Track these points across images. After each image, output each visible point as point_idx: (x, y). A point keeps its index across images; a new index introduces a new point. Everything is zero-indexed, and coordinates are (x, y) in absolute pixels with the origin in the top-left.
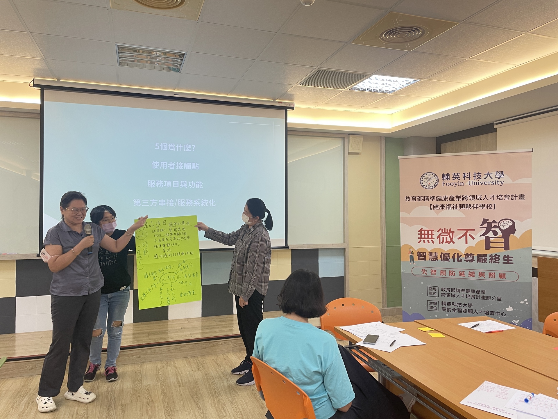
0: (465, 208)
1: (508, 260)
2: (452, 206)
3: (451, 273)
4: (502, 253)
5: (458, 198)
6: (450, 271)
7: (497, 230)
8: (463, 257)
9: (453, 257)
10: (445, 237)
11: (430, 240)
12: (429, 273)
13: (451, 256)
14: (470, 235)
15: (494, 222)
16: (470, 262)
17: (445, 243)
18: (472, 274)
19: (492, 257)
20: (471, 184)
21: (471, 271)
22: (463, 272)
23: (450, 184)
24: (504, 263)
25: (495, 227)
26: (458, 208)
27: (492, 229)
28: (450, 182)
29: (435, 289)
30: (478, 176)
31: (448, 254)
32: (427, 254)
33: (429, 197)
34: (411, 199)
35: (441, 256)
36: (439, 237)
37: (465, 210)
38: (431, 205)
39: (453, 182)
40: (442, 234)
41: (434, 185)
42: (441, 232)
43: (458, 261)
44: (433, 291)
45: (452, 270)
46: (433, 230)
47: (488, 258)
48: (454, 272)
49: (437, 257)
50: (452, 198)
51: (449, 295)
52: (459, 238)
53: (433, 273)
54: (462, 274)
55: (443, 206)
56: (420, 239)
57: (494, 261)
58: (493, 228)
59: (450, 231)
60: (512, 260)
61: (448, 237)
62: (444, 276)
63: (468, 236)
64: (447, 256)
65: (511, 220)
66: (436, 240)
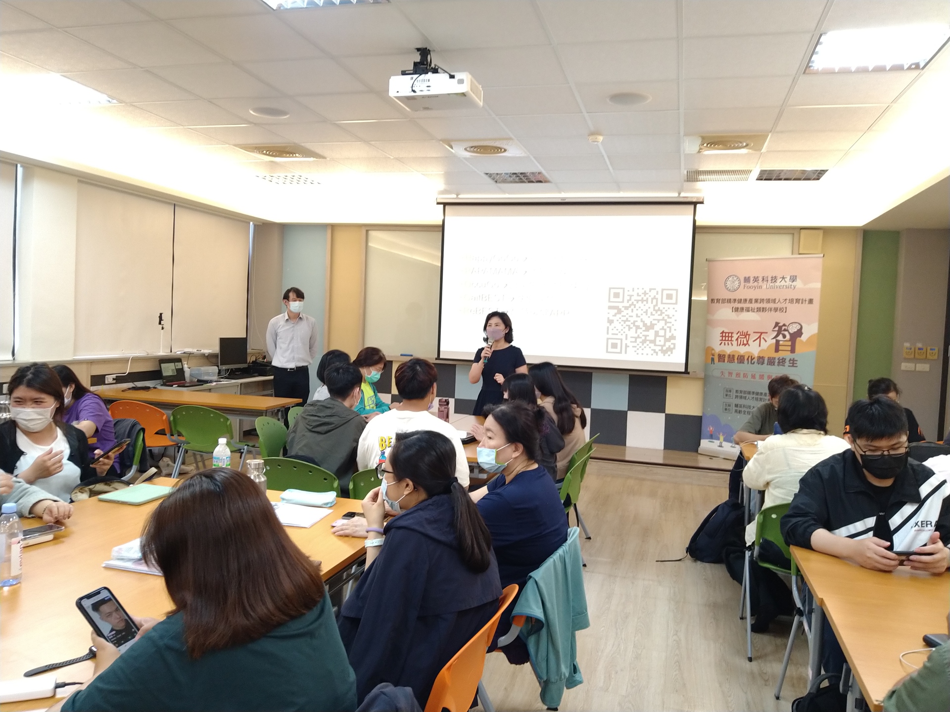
0: (761, 311)
1: (793, 363)
2: (750, 309)
4: (788, 355)
5: (756, 301)
6: (744, 374)
7: (786, 333)
8: (755, 360)
9: (748, 359)
10: (742, 339)
11: (730, 342)
12: (727, 375)
13: (746, 358)
14: (763, 338)
15: (784, 325)
16: (761, 365)
17: (743, 345)
18: (762, 377)
19: (779, 361)
20: (768, 287)
21: (762, 374)
22: (755, 374)
23: (750, 287)
24: (789, 366)
25: (785, 330)
26: (756, 310)
27: (782, 332)
28: (749, 285)
29: (730, 391)
30: (774, 279)
31: (744, 357)
32: (726, 356)
33: (732, 300)
34: (716, 302)
35: (738, 359)
36: (737, 339)
37: (761, 313)
38: (733, 307)
39: (753, 285)
40: (741, 337)
41: (737, 288)
42: (739, 334)
43: (751, 363)
44: (729, 393)
45: (746, 372)
46: (732, 333)
47: (777, 361)
48: (747, 375)
49: (734, 360)
50: (751, 301)
51: (741, 397)
52: (754, 341)
53: (730, 376)
54: (753, 377)
55: (742, 309)
56: (721, 342)
57: (781, 364)
59: (747, 334)
60: (796, 364)
61: (745, 339)
62: (739, 378)
63: (762, 339)
64: (742, 358)
65: (799, 324)
66: (735, 343)
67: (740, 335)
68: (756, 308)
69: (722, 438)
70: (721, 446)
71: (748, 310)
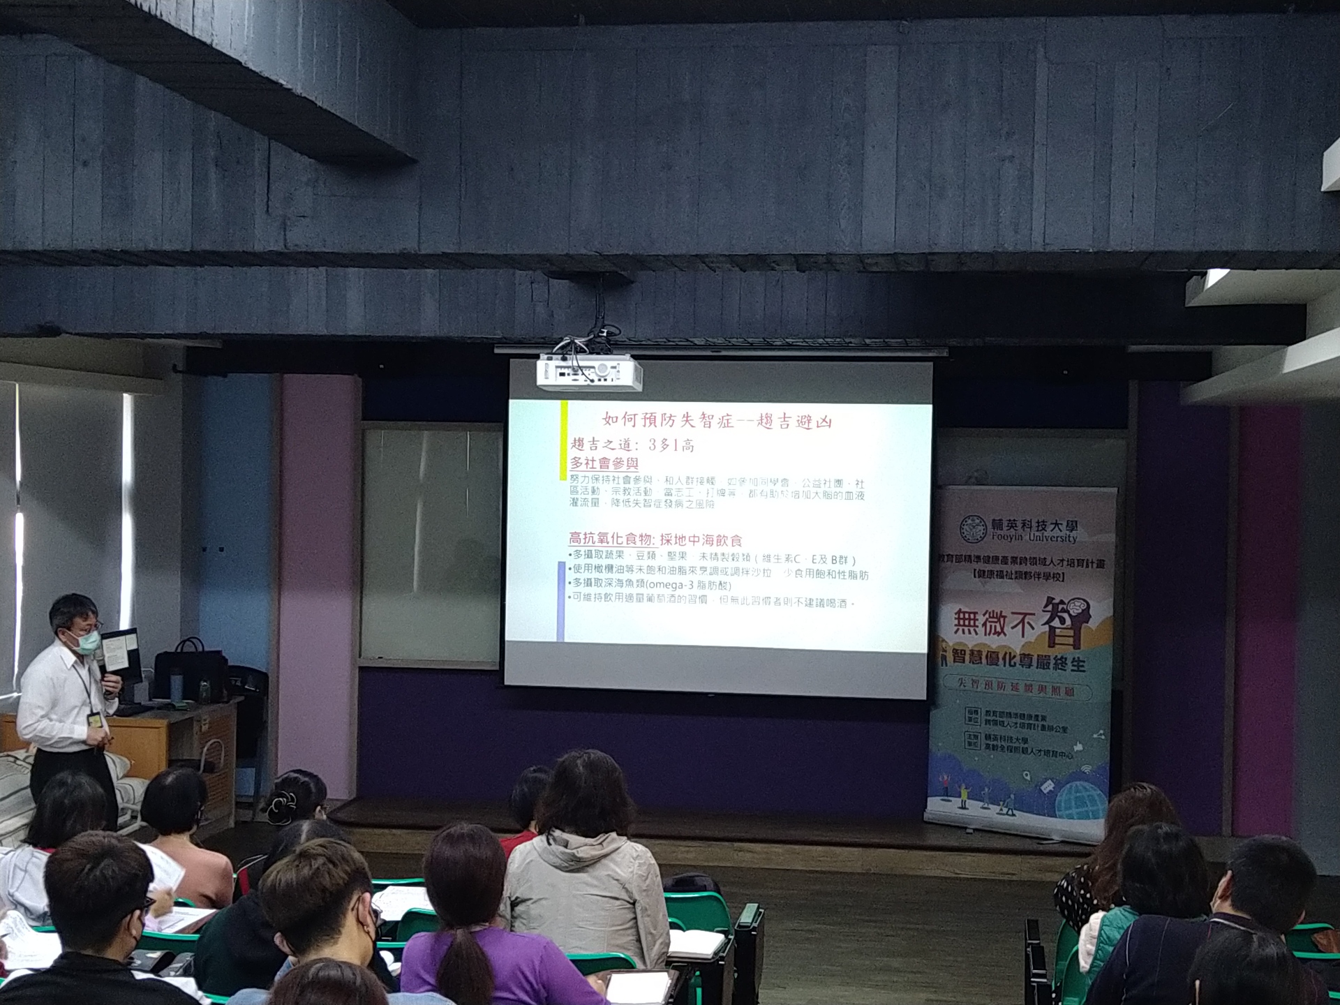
0: (1023, 578)
1: (1078, 666)
2: (1005, 573)
3: (1001, 686)
4: (1070, 653)
5: (1014, 560)
6: (999, 683)
7: (1065, 615)
8: (1017, 659)
9: (1004, 659)
10: (993, 624)
11: (972, 629)
12: (969, 684)
13: (1001, 656)
14: (1029, 623)
15: (1062, 602)
16: (1026, 668)
17: (994, 634)
18: (1029, 688)
19: (1056, 661)
20: (1032, 538)
21: (1028, 683)
22: (1017, 684)
23: (1003, 537)
24: (1072, 670)
25: (1064, 611)
26: (1013, 576)
27: (1059, 614)
28: (1002, 533)
29: (976, 712)
30: (1042, 525)
31: (997, 653)
32: (968, 653)
33: (973, 557)
34: (946, 559)
35: (987, 657)
36: (985, 624)
37: (1023, 581)
38: (975, 570)
39: (1008, 533)
40: (989, 620)
41: (981, 537)
42: (987, 616)
43: (1010, 665)
44: (974, 716)
45: (1001, 680)
46: (977, 613)
48: (1003, 685)
49: (981, 658)
50: (1005, 560)
51: (995, 723)
52: (1013, 628)
53: (975, 686)
54: (1015, 687)
55: (991, 572)
56: (956, 628)
57: (1060, 667)
58: (1061, 612)
59: (1001, 616)
60: (1083, 666)
61: (998, 625)
62: (990, 691)
63: (1026, 625)
64: (995, 656)
65: (1084, 600)
66: (981, 630)
67: (990, 617)
68: (1013, 572)
69: (964, 793)
70: (963, 808)
71: (1001, 575)
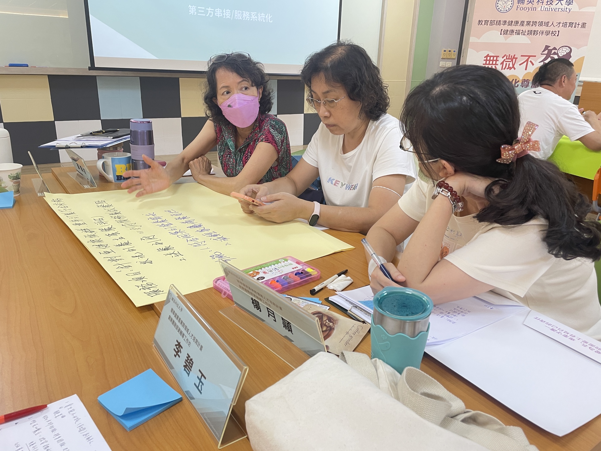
0: (533, 34)
2: (521, 32)
5: (528, 23)
8: (520, 83)
10: (508, 63)
14: (531, 61)
15: (555, 49)
16: (525, 87)
17: (507, 69)
20: (542, 10)
23: (523, 9)
25: (555, 53)
26: (526, 34)
27: (551, 56)
28: (524, 6)
33: (501, 22)
34: (483, 24)
36: (502, 63)
37: (532, 36)
38: (502, 30)
39: (527, 6)
41: (509, 9)
42: (505, 58)
46: (498, 56)
50: (522, 23)
52: (520, 65)
55: (512, 31)
59: (514, 58)
61: (511, 63)
63: (529, 63)
65: (569, 47)
66: (499, 67)
67: (507, 59)
68: (527, 31)
71: (518, 33)
